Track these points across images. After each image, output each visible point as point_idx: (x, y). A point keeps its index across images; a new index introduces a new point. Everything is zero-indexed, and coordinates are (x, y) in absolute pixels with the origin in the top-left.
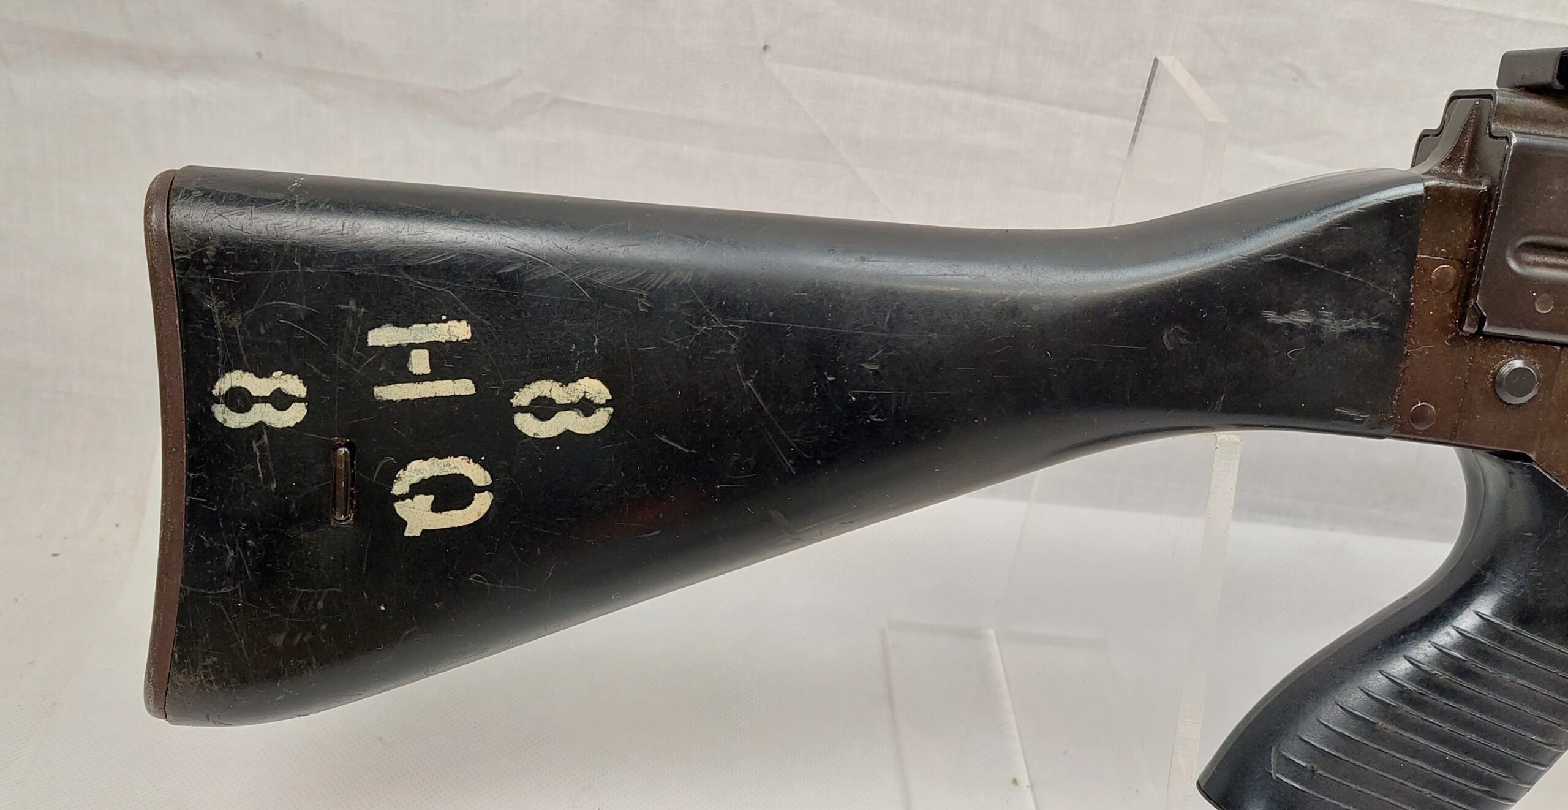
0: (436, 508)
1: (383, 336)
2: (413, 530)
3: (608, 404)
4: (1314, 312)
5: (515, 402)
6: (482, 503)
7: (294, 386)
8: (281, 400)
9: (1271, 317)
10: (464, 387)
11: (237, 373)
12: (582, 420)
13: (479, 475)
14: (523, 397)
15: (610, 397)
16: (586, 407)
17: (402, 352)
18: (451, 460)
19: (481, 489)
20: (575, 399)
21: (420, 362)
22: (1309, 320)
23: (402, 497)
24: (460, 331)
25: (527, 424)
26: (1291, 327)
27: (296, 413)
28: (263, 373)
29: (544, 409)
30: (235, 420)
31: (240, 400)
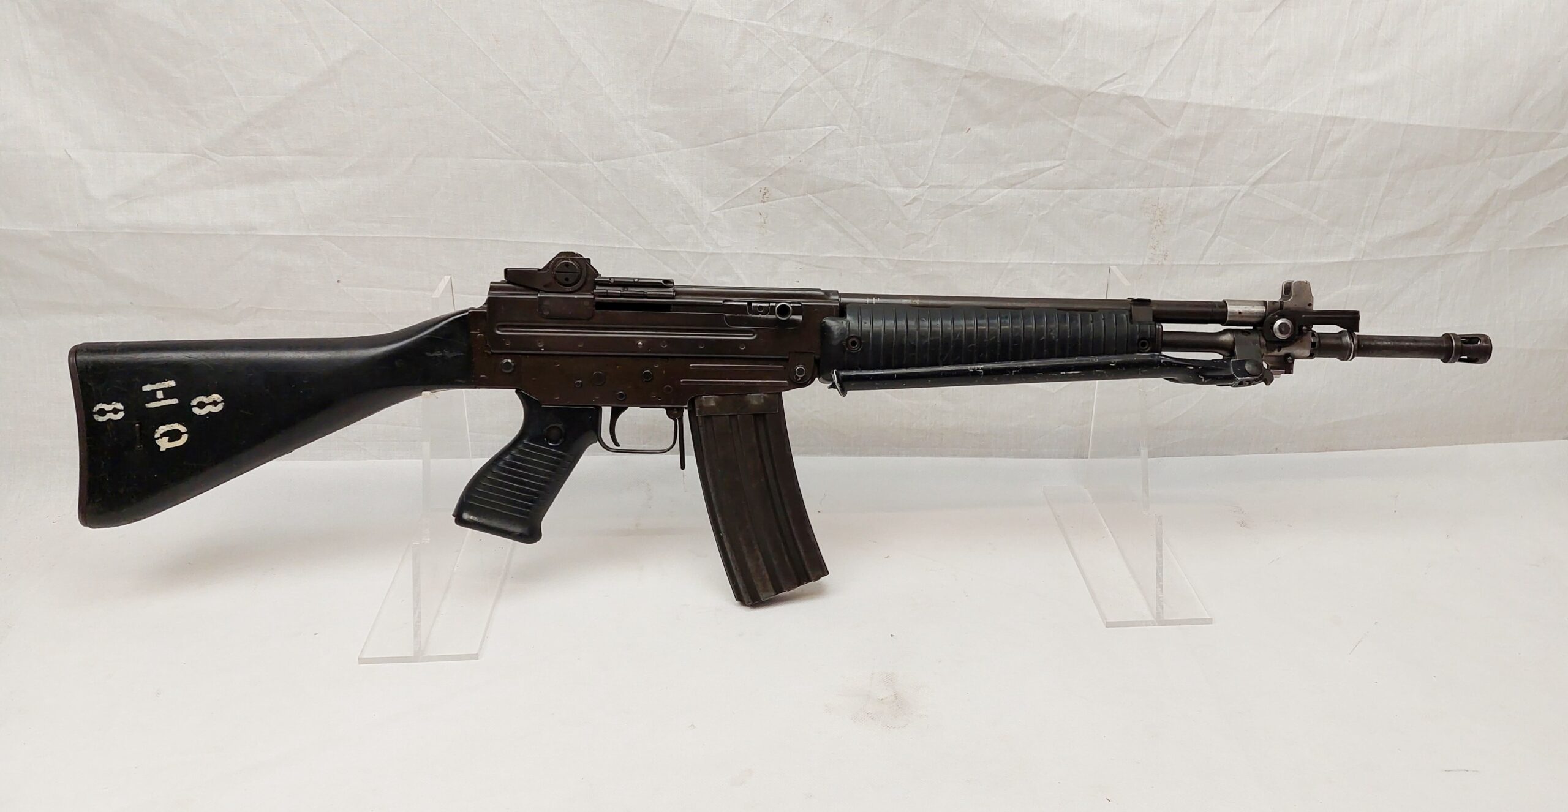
0: (170, 441)
1: (147, 388)
2: (163, 449)
3: (222, 402)
4: (442, 351)
5: (192, 404)
6: (184, 438)
7: (120, 406)
8: (115, 411)
9: (429, 354)
10: (175, 401)
11: (101, 404)
12: (214, 407)
13: (183, 429)
14: (194, 402)
15: (222, 399)
16: (215, 403)
17: (154, 392)
18: (173, 425)
19: (184, 433)
20: (211, 401)
21: (160, 395)
22: (441, 354)
23: (158, 438)
24: (172, 383)
25: (196, 411)
26: (436, 357)
27: (121, 415)
28: (109, 403)
29: (201, 405)
30: (101, 419)
31: (102, 412)
